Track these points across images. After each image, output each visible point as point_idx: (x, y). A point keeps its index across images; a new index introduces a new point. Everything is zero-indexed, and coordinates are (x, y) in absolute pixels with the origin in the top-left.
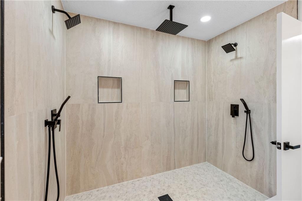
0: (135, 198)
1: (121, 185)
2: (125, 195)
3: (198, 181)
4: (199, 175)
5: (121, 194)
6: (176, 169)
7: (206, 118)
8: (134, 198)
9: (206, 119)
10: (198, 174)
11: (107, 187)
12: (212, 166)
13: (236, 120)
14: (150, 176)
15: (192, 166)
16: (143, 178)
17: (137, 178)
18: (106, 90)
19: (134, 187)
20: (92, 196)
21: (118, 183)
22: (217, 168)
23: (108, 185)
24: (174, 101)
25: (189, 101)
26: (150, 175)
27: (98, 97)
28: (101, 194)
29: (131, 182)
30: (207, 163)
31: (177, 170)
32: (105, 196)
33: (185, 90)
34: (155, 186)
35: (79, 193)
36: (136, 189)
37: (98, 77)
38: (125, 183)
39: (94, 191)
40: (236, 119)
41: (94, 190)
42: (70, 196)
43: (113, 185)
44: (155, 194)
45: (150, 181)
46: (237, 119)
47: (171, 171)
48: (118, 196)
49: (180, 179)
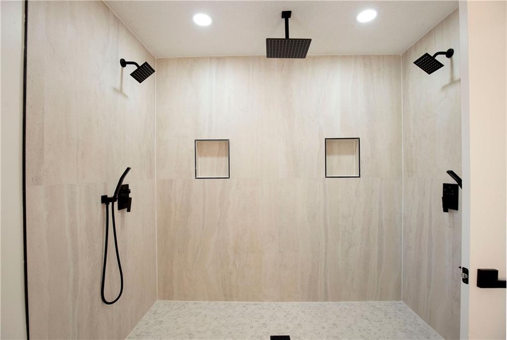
0: (237, 326)
1: (227, 305)
2: (224, 319)
3: (360, 330)
4: (369, 321)
5: (221, 316)
6: (328, 301)
7: (403, 213)
8: (235, 327)
9: (401, 214)
10: (367, 319)
11: (208, 302)
12: (410, 310)
13: (453, 219)
14: (277, 303)
15: (364, 302)
16: (265, 303)
17: (255, 301)
18: (209, 160)
19: (244, 311)
20: (185, 308)
21: (225, 301)
22: (418, 316)
23: (210, 300)
24: (326, 177)
25: (359, 177)
26: (277, 301)
27: (196, 170)
28: (197, 308)
29: (243, 304)
30: (402, 304)
31: (330, 304)
32: (200, 313)
33: (355, 157)
34: (276, 318)
35: (173, 300)
36: (244, 316)
37: (196, 140)
38: (234, 303)
39: (191, 304)
40: (453, 216)
41: (192, 301)
42: (162, 301)
43: (217, 302)
44: (269, 330)
45: (274, 309)
46: (455, 216)
47: (318, 303)
48: (215, 317)
49: (327, 319)
